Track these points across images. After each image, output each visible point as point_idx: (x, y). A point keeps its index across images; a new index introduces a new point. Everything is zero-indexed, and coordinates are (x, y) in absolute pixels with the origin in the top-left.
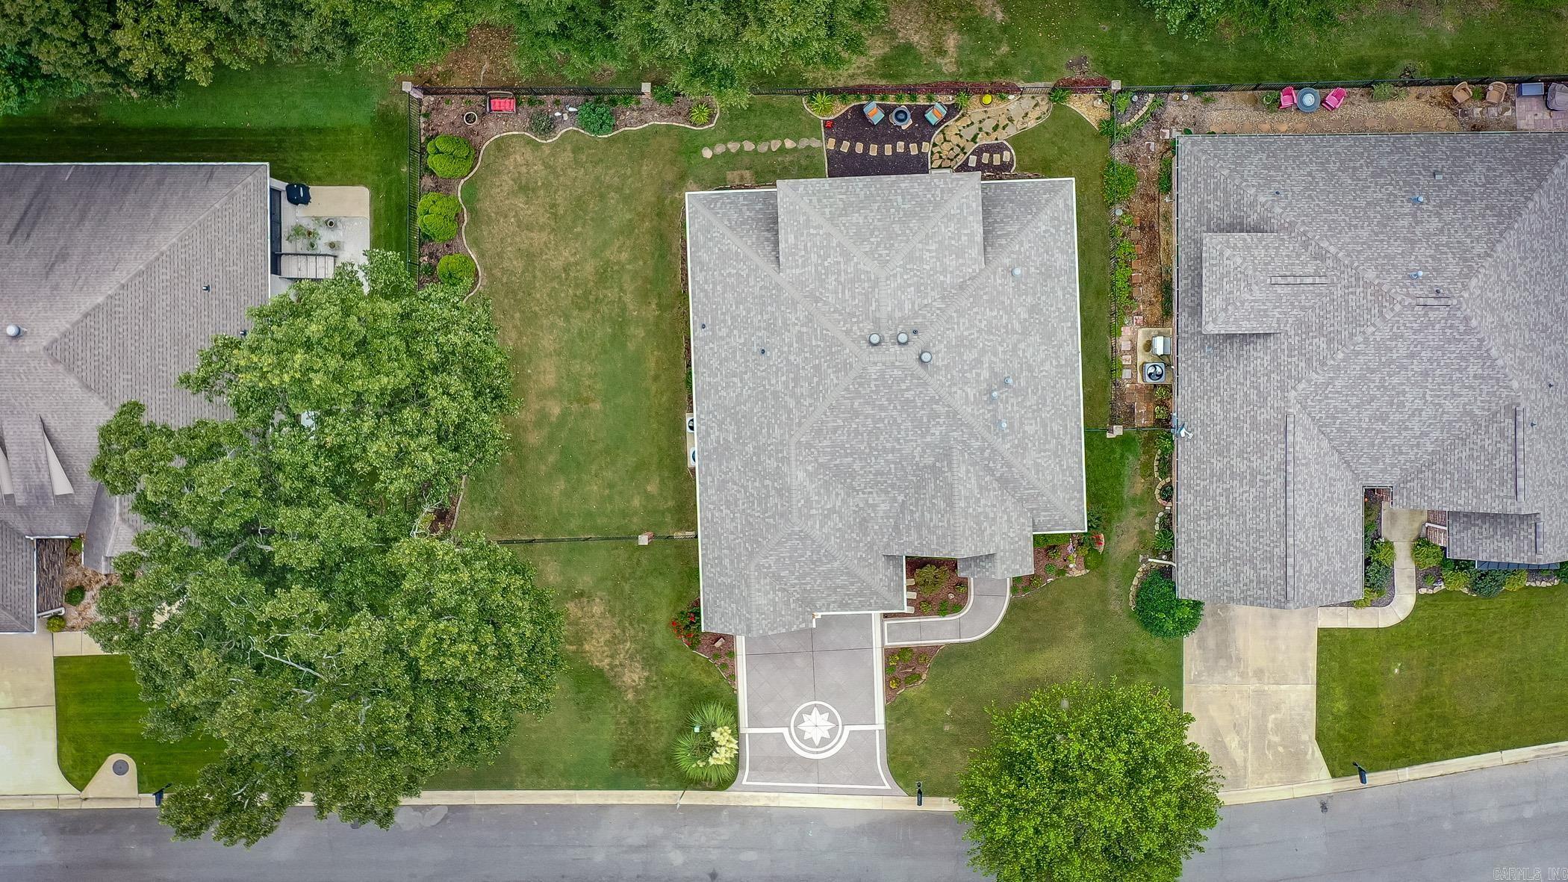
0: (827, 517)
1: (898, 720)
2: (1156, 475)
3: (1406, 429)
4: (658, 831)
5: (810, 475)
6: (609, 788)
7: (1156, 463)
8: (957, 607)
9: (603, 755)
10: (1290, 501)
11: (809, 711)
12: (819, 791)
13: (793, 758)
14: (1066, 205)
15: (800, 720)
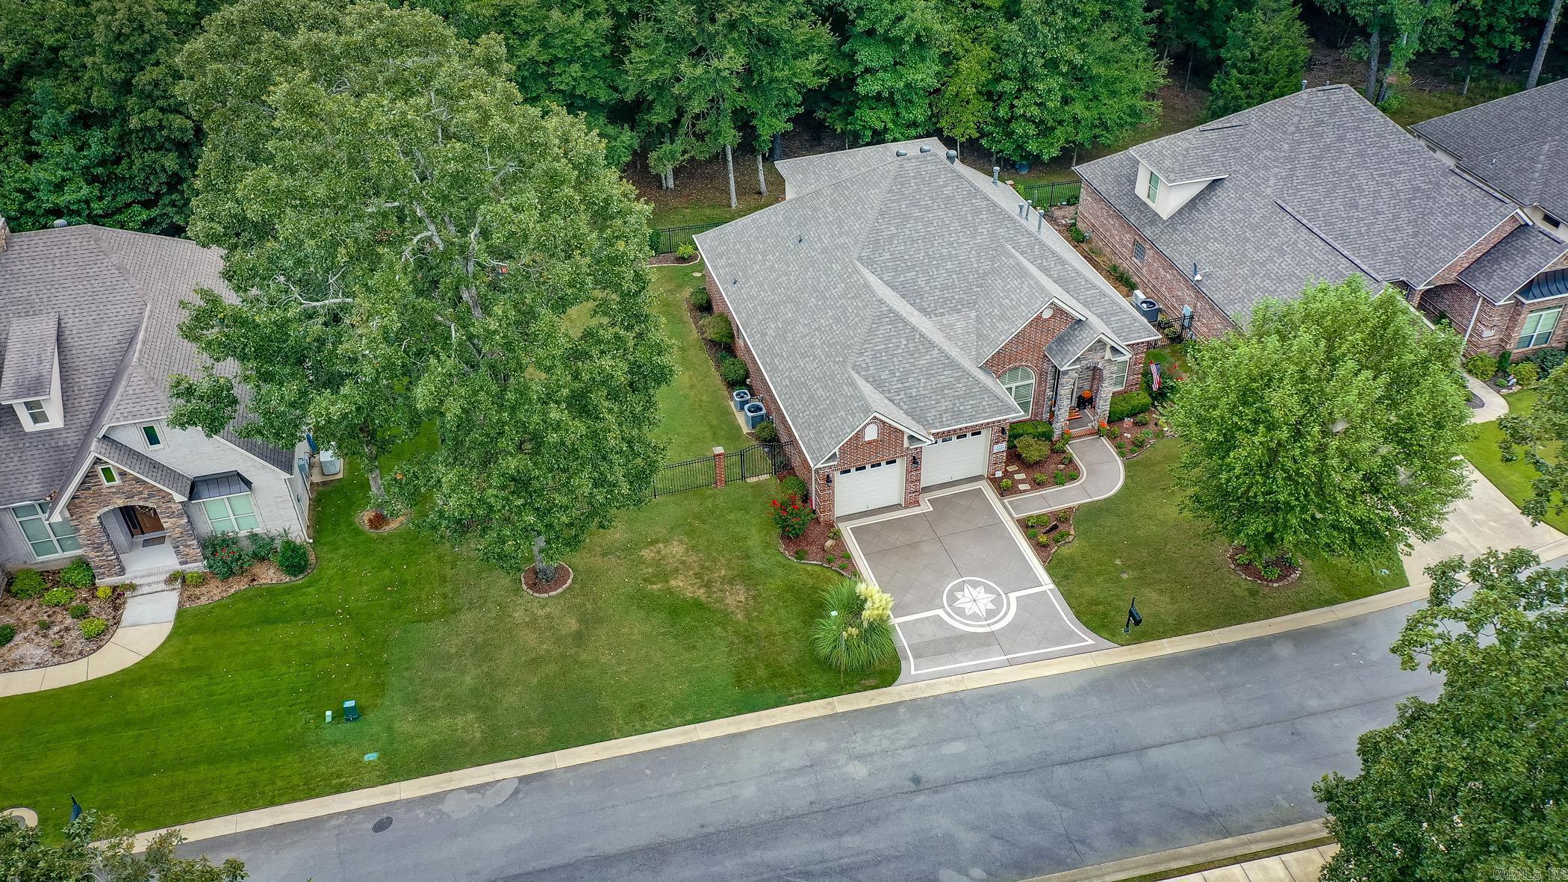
1: (1066, 577)
4: (821, 746)
6: (739, 713)
9: (722, 679)
11: (960, 588)
12: (1011, 663)
13: (963, 636)
15: (953, 598)
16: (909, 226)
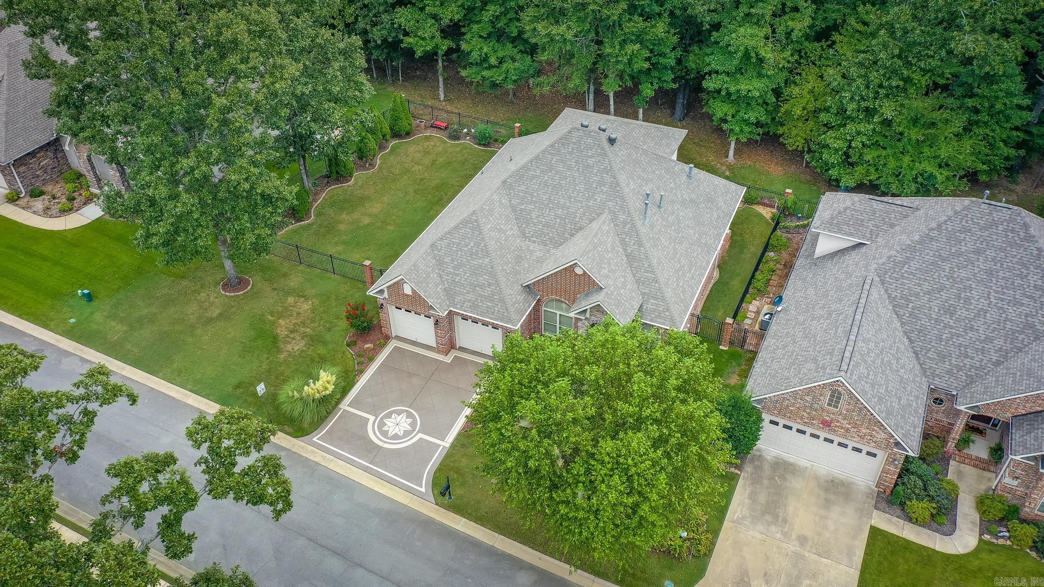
1: (463, 446)
6: (216, 401)
11: (399, 413)
12: (366, 469)
13: (365, 439)
15: (389, 416)
16: (550, 174)
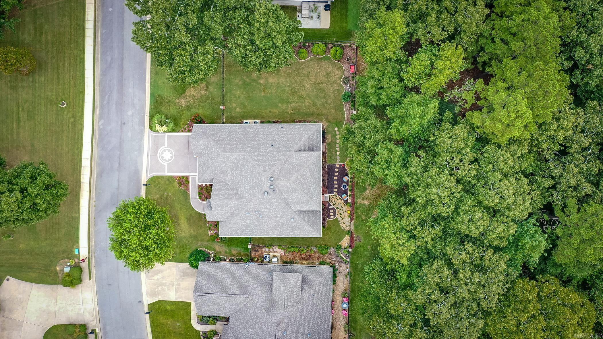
0: (224, 163)
1: (168, 179)
2: (237, 257)
3: (244, 329)
4: (138, 108)
5: (236, 158)
6: (150, 94)
7: (241, 257)
8: (200, 198)
9: (160, 92)
10: (224, 295)
11: (171, 153)
12: (148, 155)
13: (158, 148)
14: (314, 234)
15: (169, 151)
